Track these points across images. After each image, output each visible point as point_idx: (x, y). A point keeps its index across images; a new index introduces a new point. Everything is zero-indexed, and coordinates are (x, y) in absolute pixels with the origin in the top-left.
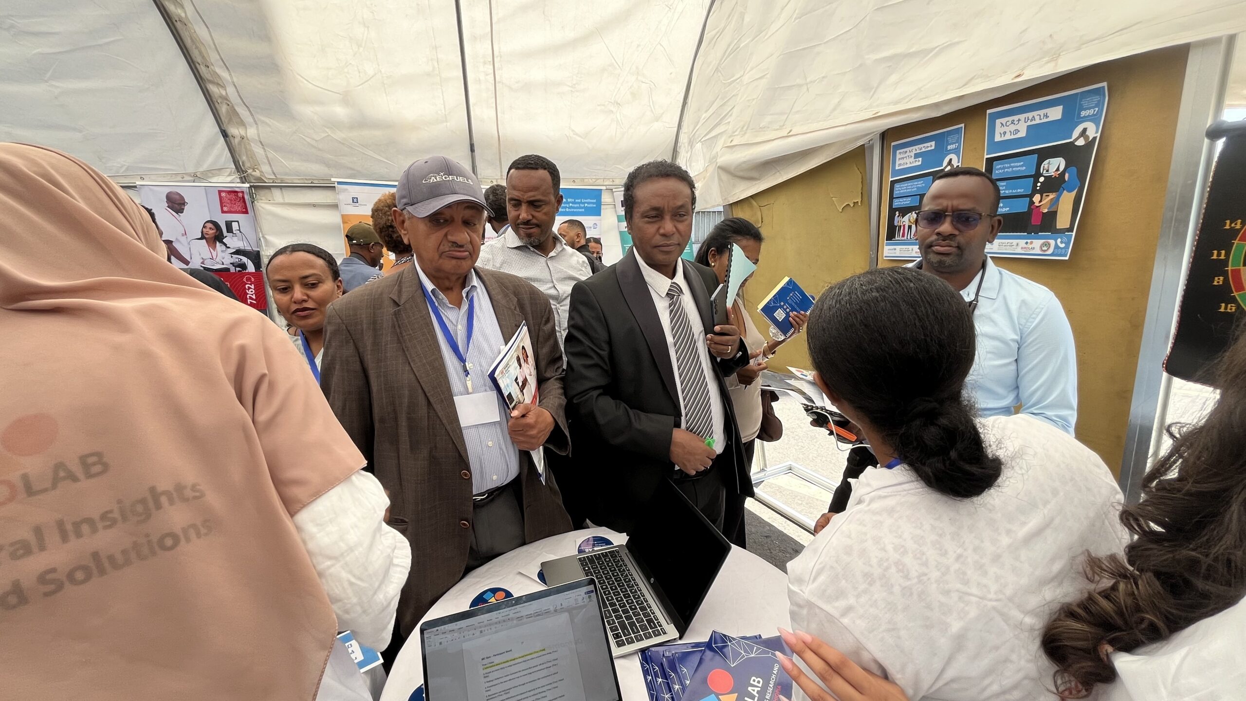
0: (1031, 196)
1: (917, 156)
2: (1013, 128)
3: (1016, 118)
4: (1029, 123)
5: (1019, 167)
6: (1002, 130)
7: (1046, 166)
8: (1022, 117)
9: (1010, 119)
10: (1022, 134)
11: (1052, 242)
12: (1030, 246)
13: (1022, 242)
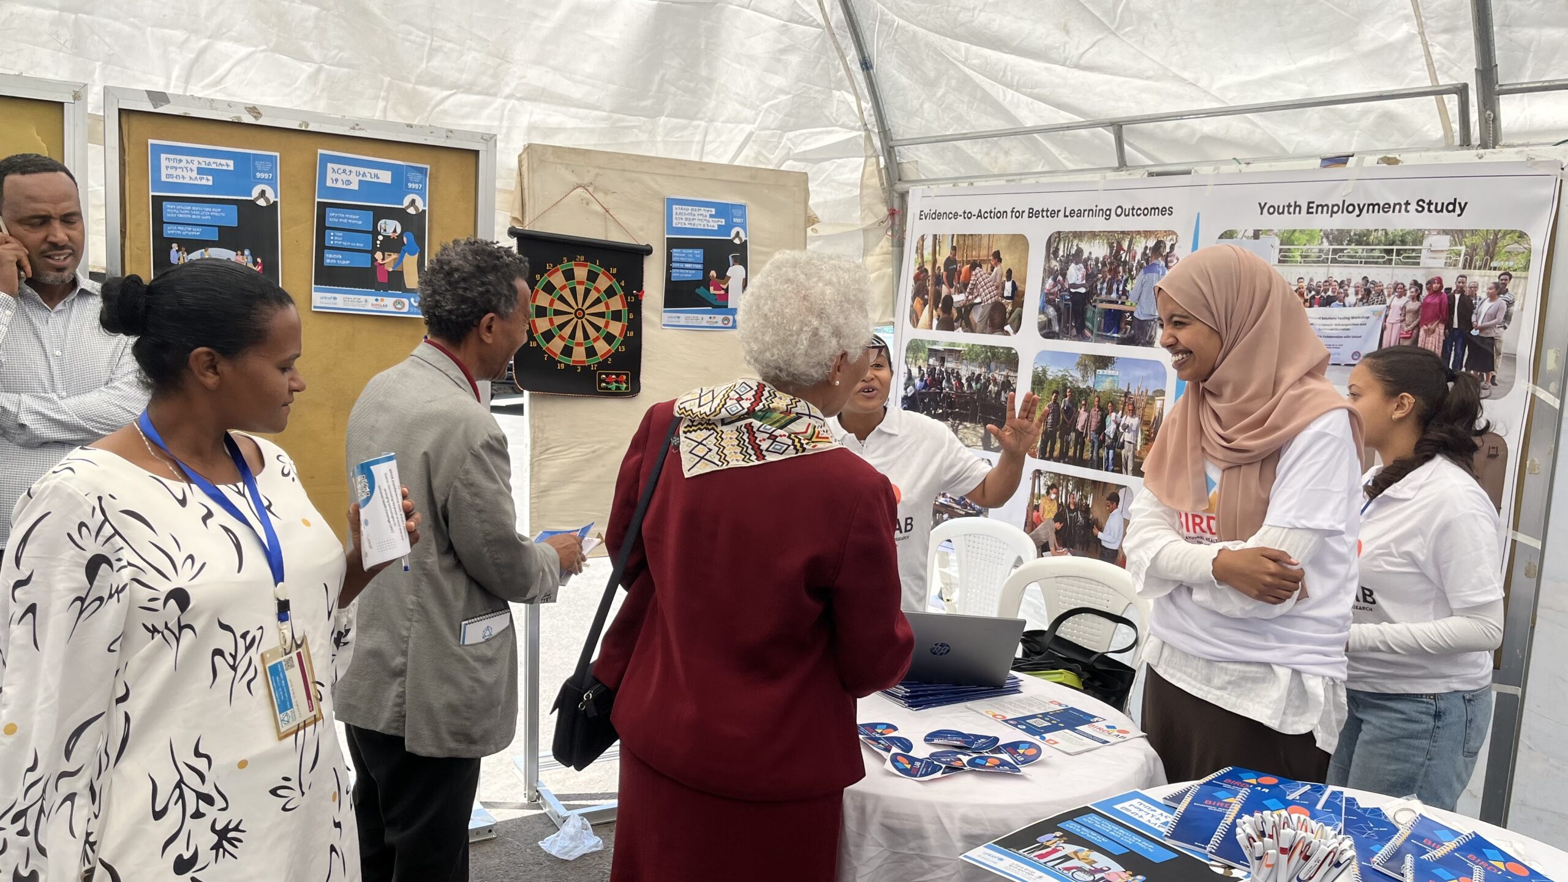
0: (373, 252)
1: (201, 171)
2: (344, 177)
3: (348, 168)
4: (361, 178)
5: (354, 219)
6: (335, 176)
7: (383, 226)
8: (354, 169)
9: (343, 167)
10: (355, 186)
11: (406, 301)
12: (382, 304)
13: (371, 299)
